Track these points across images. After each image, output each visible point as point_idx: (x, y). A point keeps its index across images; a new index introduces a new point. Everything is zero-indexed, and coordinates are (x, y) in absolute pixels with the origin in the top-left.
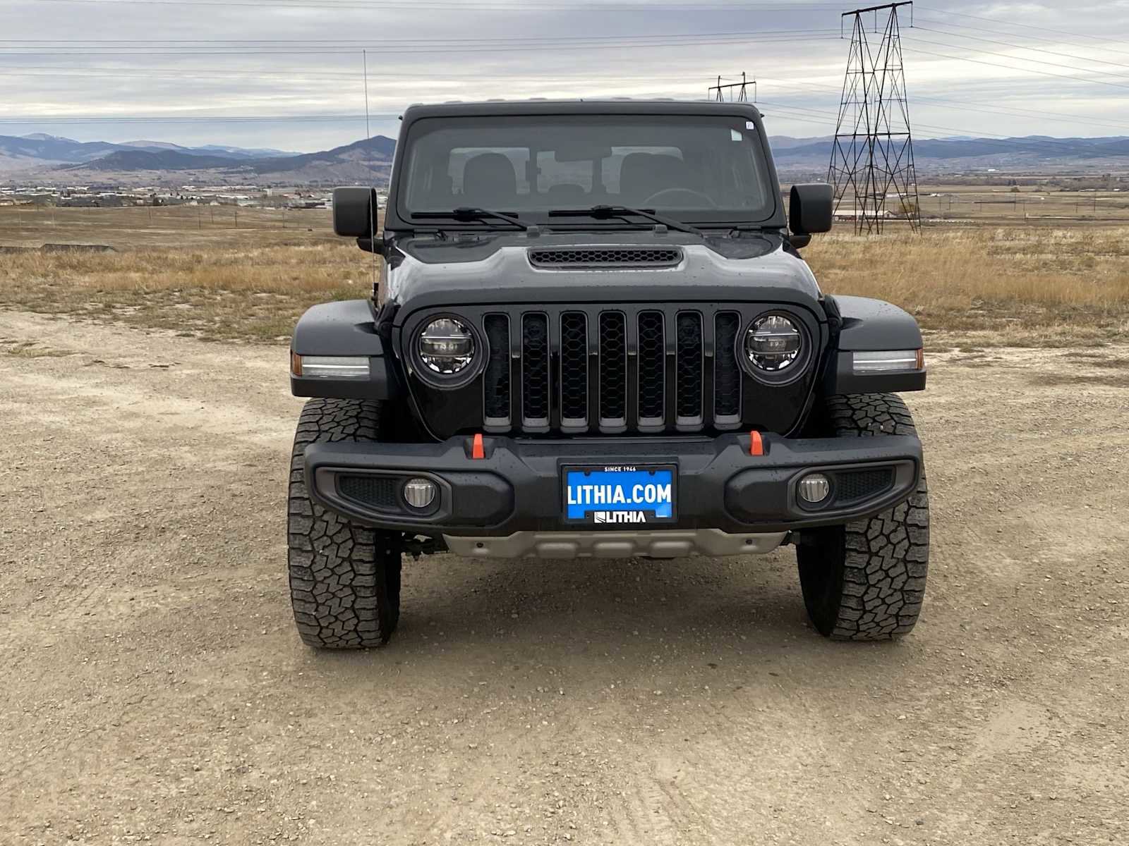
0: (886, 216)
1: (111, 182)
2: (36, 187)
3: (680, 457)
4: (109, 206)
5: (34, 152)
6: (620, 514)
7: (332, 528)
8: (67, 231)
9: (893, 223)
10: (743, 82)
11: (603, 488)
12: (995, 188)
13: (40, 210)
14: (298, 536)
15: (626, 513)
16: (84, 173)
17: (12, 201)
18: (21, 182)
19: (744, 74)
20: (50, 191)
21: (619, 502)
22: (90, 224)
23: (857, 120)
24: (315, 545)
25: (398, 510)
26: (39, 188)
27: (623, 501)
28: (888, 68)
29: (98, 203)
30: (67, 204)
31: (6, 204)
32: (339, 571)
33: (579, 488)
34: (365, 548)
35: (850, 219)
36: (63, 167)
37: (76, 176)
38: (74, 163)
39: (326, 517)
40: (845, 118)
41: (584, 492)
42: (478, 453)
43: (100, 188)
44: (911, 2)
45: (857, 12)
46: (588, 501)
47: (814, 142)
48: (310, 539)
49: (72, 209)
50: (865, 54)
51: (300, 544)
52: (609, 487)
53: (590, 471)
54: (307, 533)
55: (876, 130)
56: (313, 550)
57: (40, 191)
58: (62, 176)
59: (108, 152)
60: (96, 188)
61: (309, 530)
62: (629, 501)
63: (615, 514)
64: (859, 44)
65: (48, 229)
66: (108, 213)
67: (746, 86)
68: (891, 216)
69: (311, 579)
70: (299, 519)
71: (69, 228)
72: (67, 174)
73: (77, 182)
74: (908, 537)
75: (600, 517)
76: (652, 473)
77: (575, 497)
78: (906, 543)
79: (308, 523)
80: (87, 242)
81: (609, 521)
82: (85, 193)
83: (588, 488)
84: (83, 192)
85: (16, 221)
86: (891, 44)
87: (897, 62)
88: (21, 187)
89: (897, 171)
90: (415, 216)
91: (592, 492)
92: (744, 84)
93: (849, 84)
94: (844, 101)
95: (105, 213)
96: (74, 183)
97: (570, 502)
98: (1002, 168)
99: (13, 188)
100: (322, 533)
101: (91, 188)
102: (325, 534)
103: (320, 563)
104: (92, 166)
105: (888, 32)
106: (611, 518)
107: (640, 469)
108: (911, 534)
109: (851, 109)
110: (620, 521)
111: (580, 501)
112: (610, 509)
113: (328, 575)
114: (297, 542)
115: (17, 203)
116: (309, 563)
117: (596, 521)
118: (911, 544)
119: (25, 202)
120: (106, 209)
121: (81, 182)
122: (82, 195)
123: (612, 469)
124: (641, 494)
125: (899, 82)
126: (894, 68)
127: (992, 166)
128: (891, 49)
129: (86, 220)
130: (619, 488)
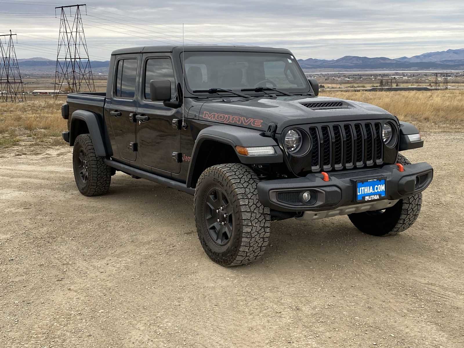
0: (60, 92)
6: (372, 196)
7: (258, 215)
9: (64, 95)
10: (10, 34)
11: (367, 187)
12: (102, 81)
14: (246, 220)
15: (374, 196)
19: (10, 31)
21: (371, 192)
23: (66, 53)
24: (253, 223)
25: (301, 204)
27: (372, 192)
28: (78, 31)
32: (260, 232)
33: (360, 188)
34: (268, 222)
35: (45, 93)
39: (255, 211)
40: (60, 51)
41: (362, 189)
42: (327, 179)
44: (85, 5)
45: (62, 7)
46: (363, 193)
47: (24, 61)
48: (251, 221)
50: (67, 26)
51: (247, 223)
52: (369, 187)
53: (364, 182)
54: (249, 218)
55: (75, 57)
56: (252, 225)
61: (250, 217)
62: (374, 191)
63: (371, 196)
64: (64, 20)
67: (12, 36)
68: (62, 92)
69: (250, 236)
70: (246, 213)
75: (367, 198)
76: (380, 181)
77: (359, 192)
79: (249, 214)
81: (369, 199)
83: (363, 188)
86: (78, 22)
87: (81, 29)
89: (85, 74)
90: (194, 92)
91: (364, 189)
92: (11, 35)
93: (61, 37)
94: (60, 44)
97: (358, 194)
98: (104, 73)
100: (255, 218)
102: (256, 218)
103: (254, 230)
105: (76, 16)
106: (370, 198)
107: (377, 179)
109: (63, 47)
110: (372, 199)
111: (361, 194)
112: (369, 195)
113: (256, 234)
114: (246, 222)
116: (250, 230)
117: (366, 200)
123: (370, 181)
124: (377, 189)
125: (83, 36)
126: (80, 31)
127: (101, 72)
128: (78, 24)
130: (371, 187)
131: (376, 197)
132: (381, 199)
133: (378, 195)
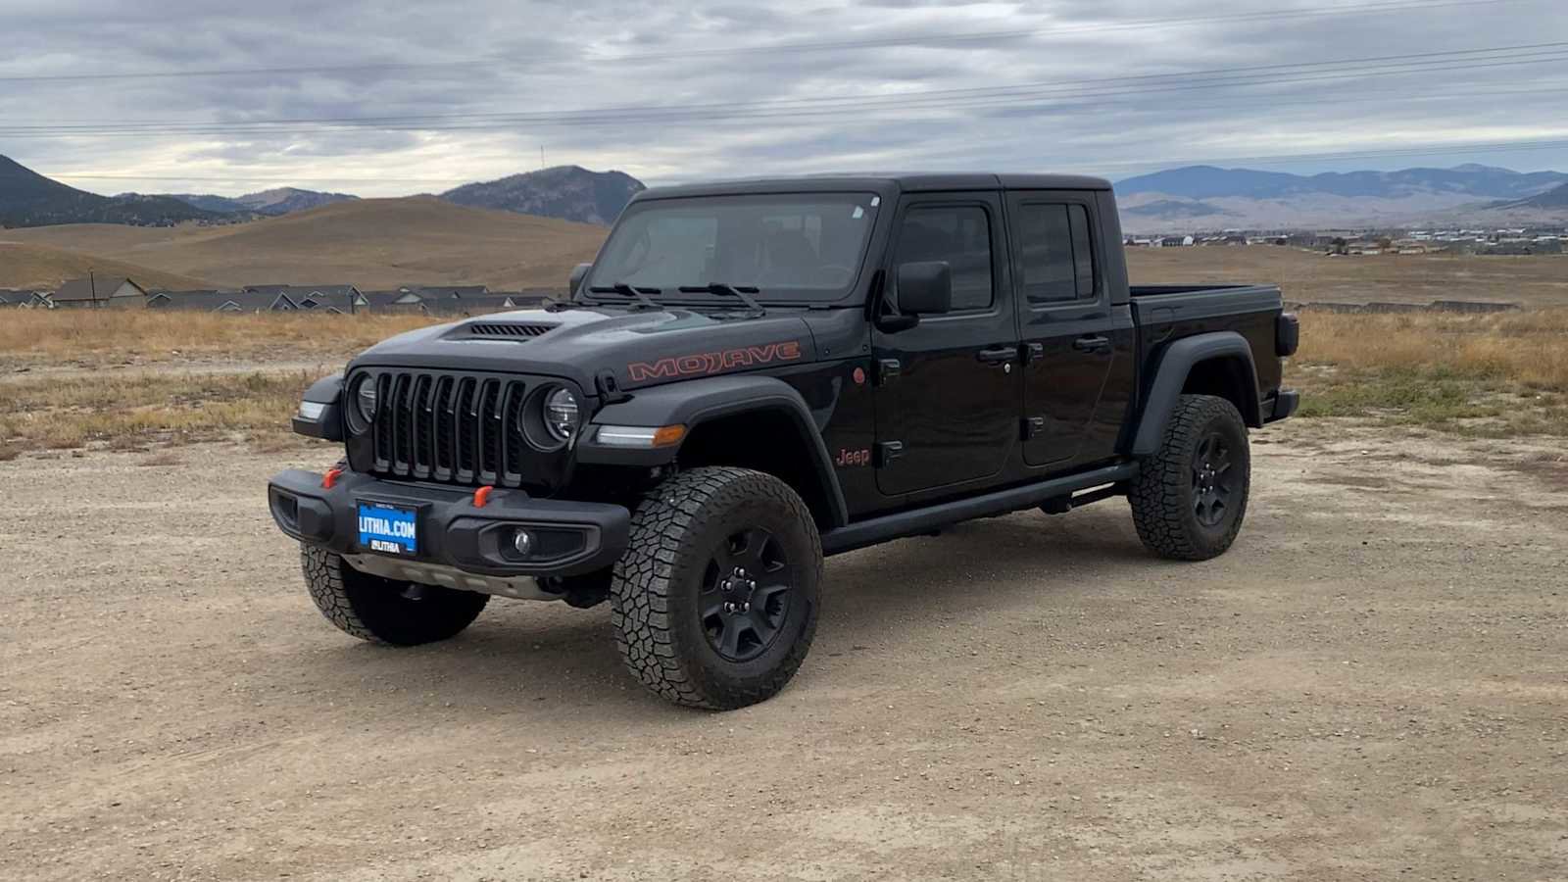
1: (1557, 222)
2: (1459, 230)
3: (437, 503)
4: (1543, 253)
5: (1462, 187)
6: (386, 543)
8: (1481, 284)
11: (378, 521)
13: (1455, 259)
15: (389, 544)
16: (1522, 212)
17: (1421, 247)
18: (1439, 223)
20: (1474, 235)
21: (386, 533)
22: (1512, 276)
26: (1462, 232)
29: (1529, 249)
30: (1490, 251)
31: (1414, 251)
33: (366, 519)
36: (1496, 204)
37: (1511, 215)
38: (1510, 200)
41: (368, 523)
42: (328, 483)
43: (1538, 230)
46: (369, 531)
49: (1495, 257)
52: (381, 521)
53: (372, 506)
57: (1463, 235)
58: (1491, 216)
59: (1555, 184)
60: (1533, 231)
62: (391, 534)
63: (383, 543)
65: (1458, 283)
66: (1541, 262)
71: (1485, 281)
72: (1499, 213)
73: (1511, 223)
74: (648, 603)
75: (375, 544)
76: (404, 512)
77: (363, 527)
78: (647, 607)
80: (1503, 299)
81: (379, 549)
82: (1519, 237)
83: (370, 519)
84: (1517, 234)
85: (1423, 272)
88: (1441, 230)
91: (373, 522)
95: (1535, 262)
96: (1508, 224)
97: (361, 530)
99: (1431, 231)
101: (1528, 231)
104: (1534, 202)
106: (381, 547)
107: (397, 507)
108: (651, 601)
110: (385, 550)
111: (365, 531)
112: (381, 538)
115: (1428, 250)
117: (373, 548)
118: (651, 611)
119: (1438, 249)
120: (1540, 257)
121: (1514, 224)
122: (1514, 240)
123: (384, 506)
124: (398, 529)
129: (1507, 270)
130: (386, 522)
131: (394, 548)
132: (402, 555)
133: (397, 545)
